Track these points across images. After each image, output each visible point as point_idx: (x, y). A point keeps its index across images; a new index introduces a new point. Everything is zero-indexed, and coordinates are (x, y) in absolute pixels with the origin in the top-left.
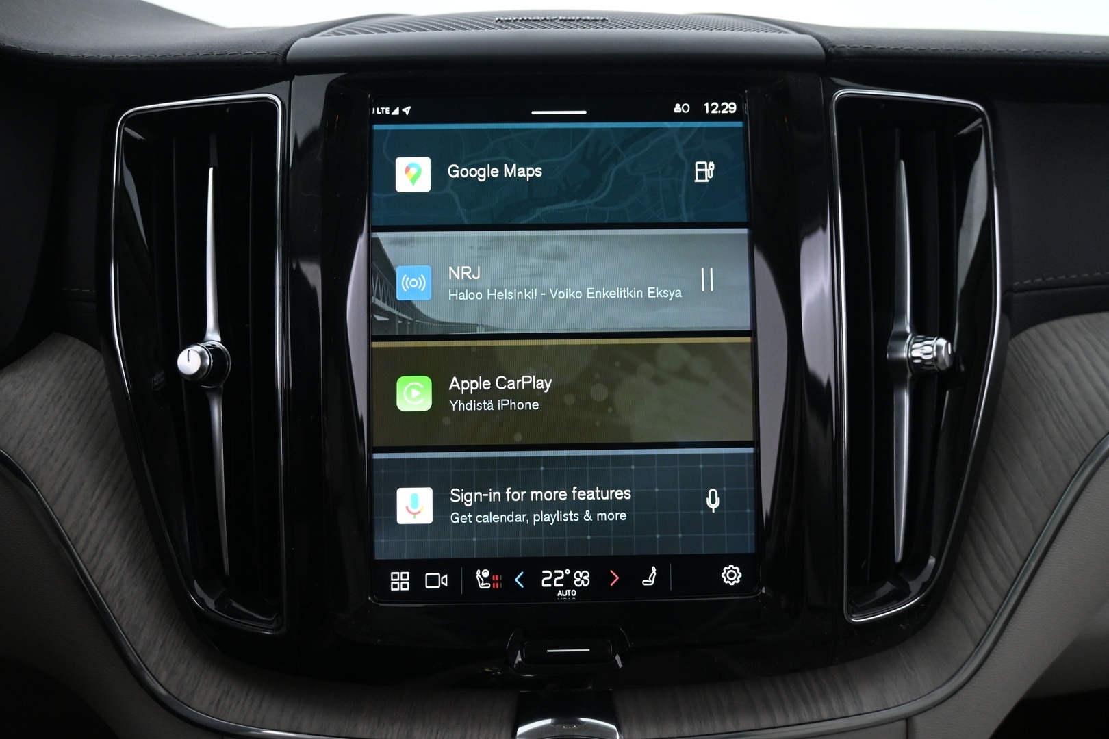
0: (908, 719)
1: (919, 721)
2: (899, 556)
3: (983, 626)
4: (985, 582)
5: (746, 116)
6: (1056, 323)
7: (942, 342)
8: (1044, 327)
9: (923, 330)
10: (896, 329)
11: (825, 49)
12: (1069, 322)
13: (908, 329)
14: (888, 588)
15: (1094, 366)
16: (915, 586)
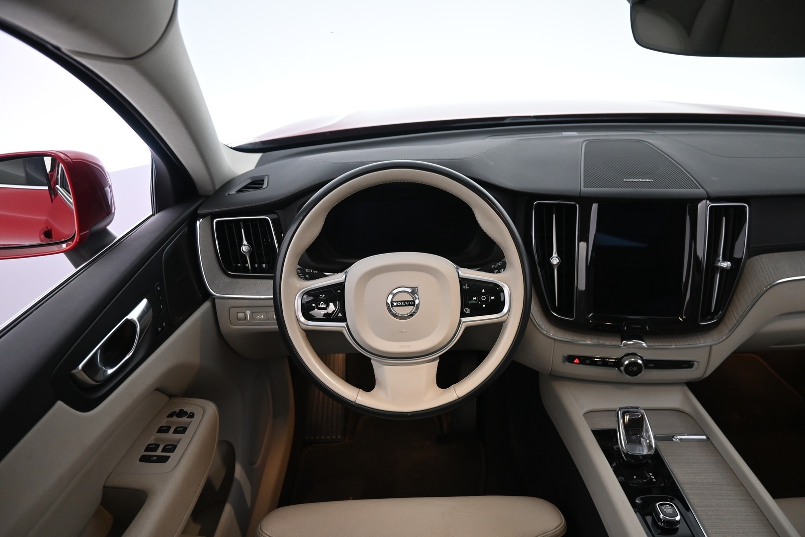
0: (711, 346)
1: (713, 347)
2: (713, 311)
3: (731, 327)
4: (733, 318)
5: (689, 215)
6: (761, 256)
7: (729, 263)
8: (758, 257)
9: (724, 260)
10: (718, 259)
11: (708, 195)
12: (764, 255)
13: (721, 259)
14: (709, 317)
15: (768, 268)
16: (716, 317)
